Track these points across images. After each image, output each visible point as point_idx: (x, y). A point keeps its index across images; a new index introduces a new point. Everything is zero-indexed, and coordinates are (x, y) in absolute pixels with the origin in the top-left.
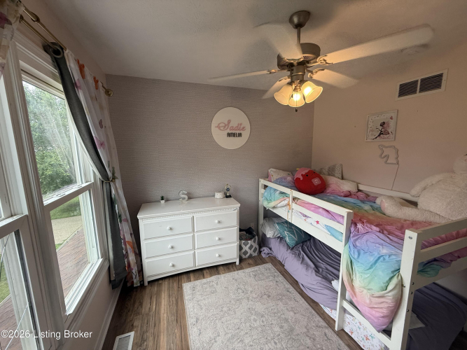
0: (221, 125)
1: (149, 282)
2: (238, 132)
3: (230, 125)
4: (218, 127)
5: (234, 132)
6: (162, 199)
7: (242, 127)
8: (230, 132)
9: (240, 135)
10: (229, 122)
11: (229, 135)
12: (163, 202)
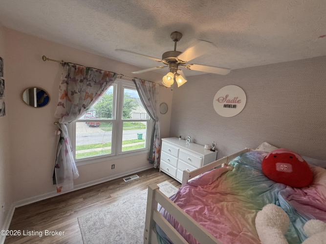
0: (220, 99)
1: (161, 171)
2: (233, 104)
3: (227, 99)
4: (218, 100)
5: (230, 104)
6: (180, 137)
7: (238, 100)
8: (226, 104)
9: (235, 106)
10: (227, 96)
11: (225, 106)
12: (180, 139)
